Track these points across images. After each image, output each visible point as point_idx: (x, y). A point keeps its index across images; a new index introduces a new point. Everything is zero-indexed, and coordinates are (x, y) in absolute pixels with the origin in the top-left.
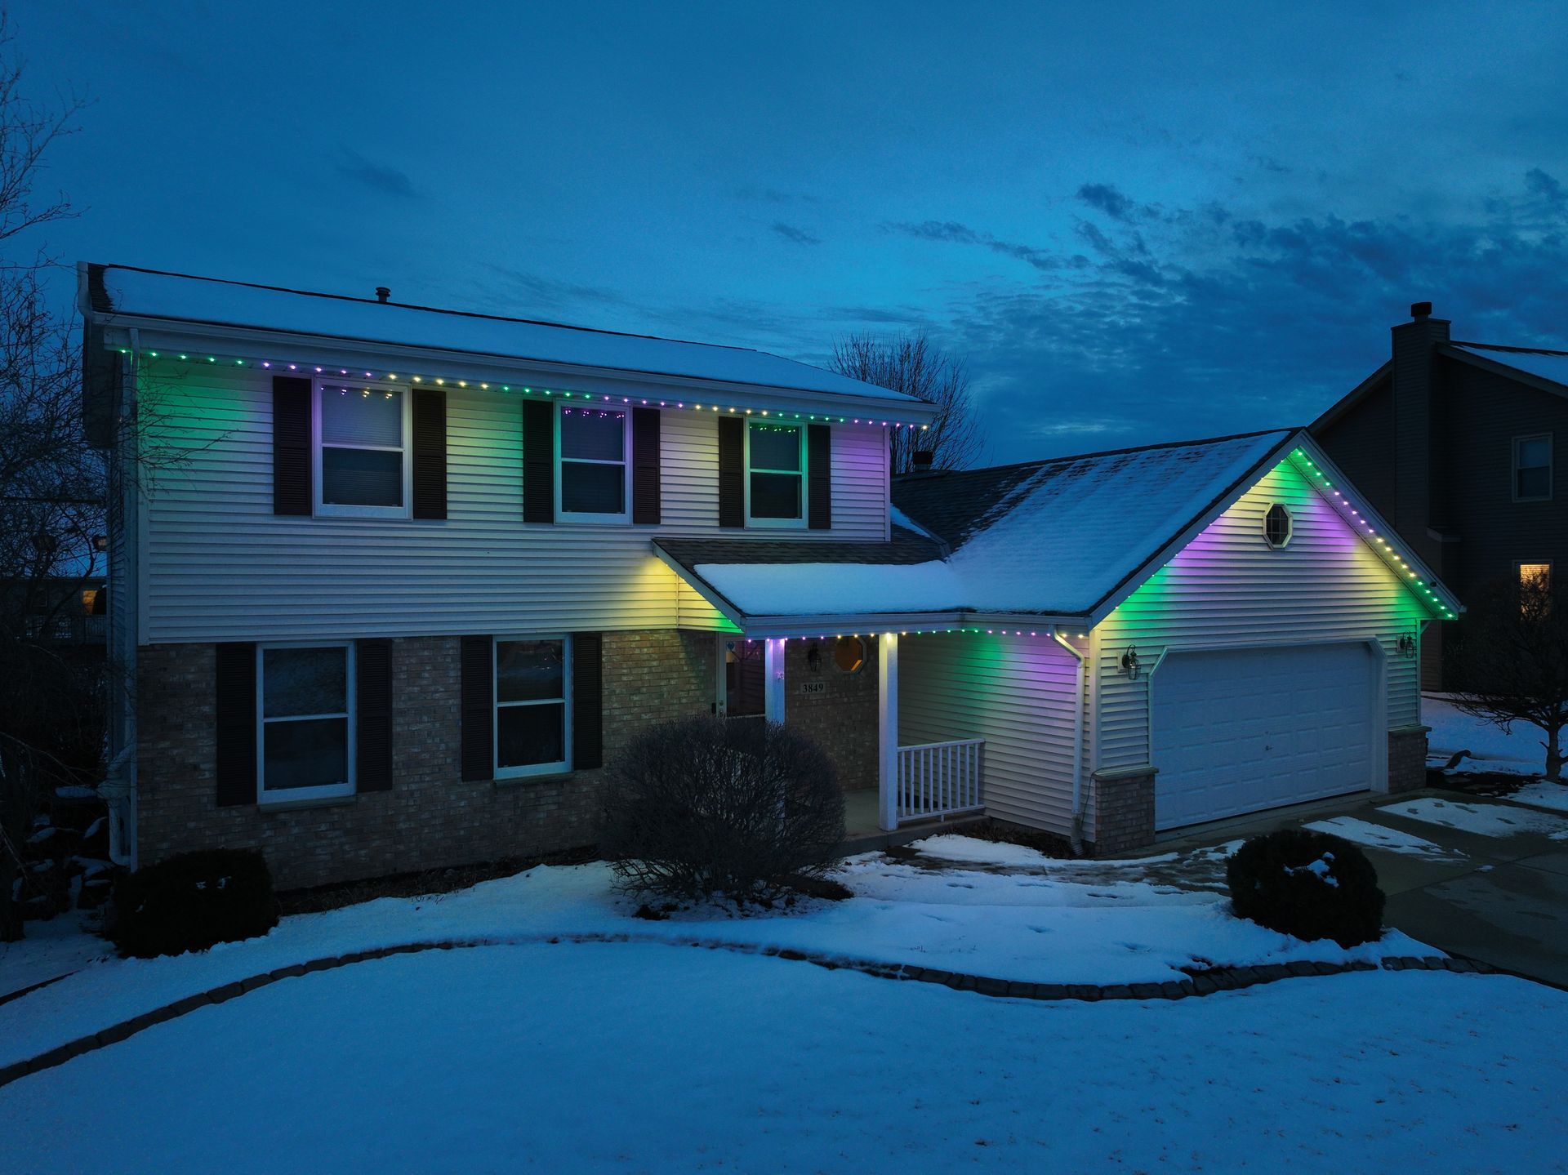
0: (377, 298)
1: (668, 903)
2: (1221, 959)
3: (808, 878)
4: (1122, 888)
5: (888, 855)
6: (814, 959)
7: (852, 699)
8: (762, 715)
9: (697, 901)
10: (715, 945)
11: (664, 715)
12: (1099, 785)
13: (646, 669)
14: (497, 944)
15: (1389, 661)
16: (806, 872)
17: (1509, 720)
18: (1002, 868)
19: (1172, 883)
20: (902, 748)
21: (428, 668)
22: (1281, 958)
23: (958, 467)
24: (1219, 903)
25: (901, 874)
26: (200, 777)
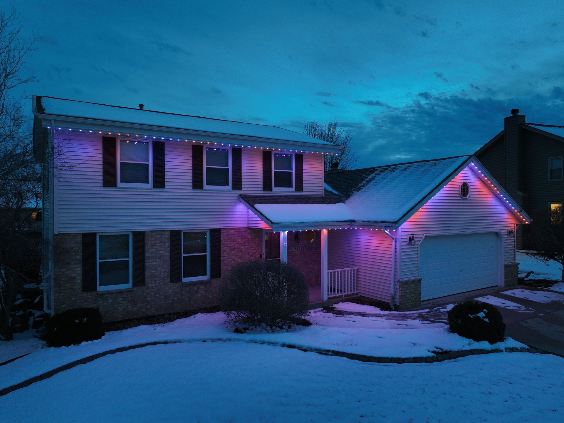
0: (139, 108)
1: (245, 327)
2: (446, 348)
3: (295, 318)
4: (410, 322)
5: (324, 310)
6: (299, 348)
7: (310, 253)
8: (279, 259)
9: (256, 326)
10: (263, 343)
11: (243, 259)
12: (401, 284)
13: (236, 242)
14: (184, 342)
15: (505, 239)
16: (295, 316)
17: (548, 261)
18: (366, 314)
19: (428, 320)
20: (329, 271)
21: (158, 242)
22: (468, 348)
23: (347, 169)
24: (445, 327)
25: (330, 316)
26: (76, 282)
